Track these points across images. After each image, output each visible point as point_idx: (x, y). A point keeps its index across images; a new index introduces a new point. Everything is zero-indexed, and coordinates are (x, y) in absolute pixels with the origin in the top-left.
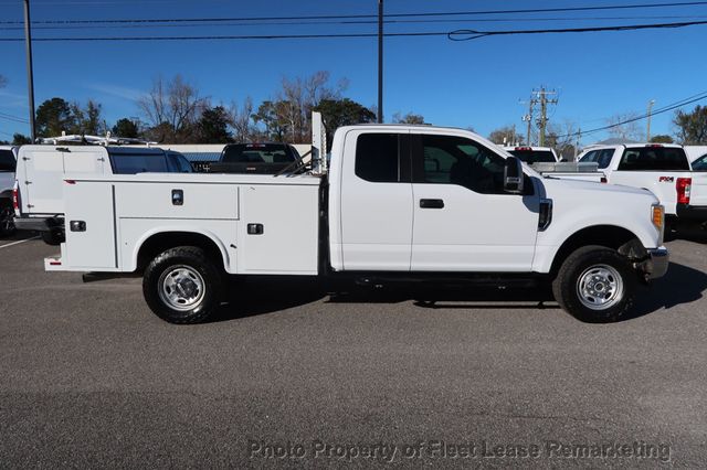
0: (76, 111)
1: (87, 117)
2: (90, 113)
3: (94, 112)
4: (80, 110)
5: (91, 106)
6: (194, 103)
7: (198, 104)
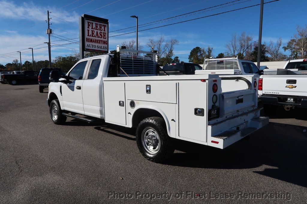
0: (203, 51)
1: (207, 53)
2: (209, 52)
3: (210, 51)
4: (205, 51)
5: (209, 49)
6: (251, 44)
7: (253, 44)
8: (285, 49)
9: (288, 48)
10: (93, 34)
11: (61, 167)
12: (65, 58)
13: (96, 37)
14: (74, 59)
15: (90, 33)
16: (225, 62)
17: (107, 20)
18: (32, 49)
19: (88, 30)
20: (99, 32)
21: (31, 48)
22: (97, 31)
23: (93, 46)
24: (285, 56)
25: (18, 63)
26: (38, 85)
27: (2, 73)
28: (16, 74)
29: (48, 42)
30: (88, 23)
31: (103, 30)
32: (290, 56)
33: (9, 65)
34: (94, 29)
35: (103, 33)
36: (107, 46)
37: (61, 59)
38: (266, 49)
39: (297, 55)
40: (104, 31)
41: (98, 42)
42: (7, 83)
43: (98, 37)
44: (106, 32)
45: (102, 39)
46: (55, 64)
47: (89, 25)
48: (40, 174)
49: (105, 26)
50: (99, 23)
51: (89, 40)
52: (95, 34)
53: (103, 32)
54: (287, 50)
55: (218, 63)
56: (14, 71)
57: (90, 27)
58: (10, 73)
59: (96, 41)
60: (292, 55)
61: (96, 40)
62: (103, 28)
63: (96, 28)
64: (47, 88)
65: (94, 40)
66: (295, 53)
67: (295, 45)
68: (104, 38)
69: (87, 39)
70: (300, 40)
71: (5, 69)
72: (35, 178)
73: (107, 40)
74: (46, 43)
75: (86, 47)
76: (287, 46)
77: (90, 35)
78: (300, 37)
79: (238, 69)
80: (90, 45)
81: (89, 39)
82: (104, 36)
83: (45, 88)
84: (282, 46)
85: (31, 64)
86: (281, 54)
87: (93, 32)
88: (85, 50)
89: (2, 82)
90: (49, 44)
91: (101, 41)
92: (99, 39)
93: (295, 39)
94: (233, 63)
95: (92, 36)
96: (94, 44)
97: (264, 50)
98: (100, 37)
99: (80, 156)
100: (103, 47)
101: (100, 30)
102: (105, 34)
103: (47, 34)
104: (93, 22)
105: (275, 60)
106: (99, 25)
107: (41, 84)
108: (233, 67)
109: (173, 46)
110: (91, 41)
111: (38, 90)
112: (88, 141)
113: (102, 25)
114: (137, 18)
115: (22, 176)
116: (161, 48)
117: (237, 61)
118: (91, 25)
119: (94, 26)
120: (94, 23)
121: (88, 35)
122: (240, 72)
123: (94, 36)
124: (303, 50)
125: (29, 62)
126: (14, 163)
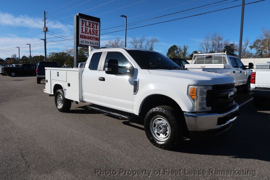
1: (183, 51)
3: (185, 49)
4: (181, 49)
5: (185, 47)
6: (222, 43)
7: (223, 43)
8: (251, 47)
9: (254, 47)
10: (86, 31)
11: (70, 162)
12: (58, 53)
13: (89, 34)
14: (66, 55)
15: (84, 30)
16: (214, 57)
17: (99, 19)
18: (30, 45)
19: (82, 28)
20: (92, 29)
21: (28, 44)
22: (90, 28)
23: (86, 42)
24: (252, 54)
25: (16, 57)
26: (36, 77)
27: (2, 66)
28: (15, 67)
29: (44, 38)
30: (82, 21)
31: (95, 28)
32: (256, 54)
33: (8, 59)
34: (87, 27)
35: (95, 31)
36: (98, 42)
37: (54, 54)
38: (235, 48)
39: (262, 53)
40: (97, 28)
41: (90, 39)
42: (6, 75)
43: (91, 34)
44: (98, 29)
45: (95, 36)
46: (49, 59)
47: (83, 23)
48: (49, 171)
49: (97, 24)
50: (92, 22)
51: (83, 37)
52: (88, 31)
53: (95, 29)
54: (253, 49)
55: (207, 58)
56: (14, 65)
57: (84, 25)
58: (9, 66)
59: (89, 38)
60: (257, 53)
61: (89, 36)
62: (95, 26)
63: (89, 26)
64: (44, 80)
65: (87, 36)
66: (261, 52)
67: (261, 44)
68: (96, 35)
69: (81, 35)
70: (265, 40)
71: (4, 63)
72: (45, 176)
73: (98, 36)
74: (43, 39)
75: (80, 43)
76: (253, 46)
77: (83, 32)
78: (265, 38)
79: (227, 63)
80: (84, 41)
81: (83, 35)
82: (96, 33)
83: (42, 80)
84: (249, 45)
85: (27, 58)
86: (248, 52)
87: (87, 29)
88: (79, 45)
89: (2, 74)
90: (45, 40)
91: (94, 37)
92: (92, 36)
93: (260, 39)
94: (222, 58)
95: (86, 33)
96: (87, 40)
97: (233, 49)
98: (93, 34)
99: (87, 149)
100: (95, 43)
101: (93, 28)
102: (97, 31)
103: (44, 31)
104: (86, 20)
105: (242, 57)
106: (92, 23)
107: (39, 76)
108: (222, 62)
109: (154, 44)
110: (85, 37)
111: (36, 81)
112: (92, 132)
113: (94, 23)
114: (126, 17)
115: (30, 173)
116: (143, 46)
117: (226, 56)
118: (85, 23)
119: (88, 24)
120: (88, 21)
121: (82, 32)
122: (229, 66)
123: (87, 33)
124: (268, 48)
125: (26, 57)
126: (20, 157)
